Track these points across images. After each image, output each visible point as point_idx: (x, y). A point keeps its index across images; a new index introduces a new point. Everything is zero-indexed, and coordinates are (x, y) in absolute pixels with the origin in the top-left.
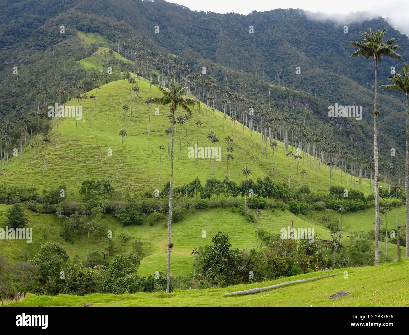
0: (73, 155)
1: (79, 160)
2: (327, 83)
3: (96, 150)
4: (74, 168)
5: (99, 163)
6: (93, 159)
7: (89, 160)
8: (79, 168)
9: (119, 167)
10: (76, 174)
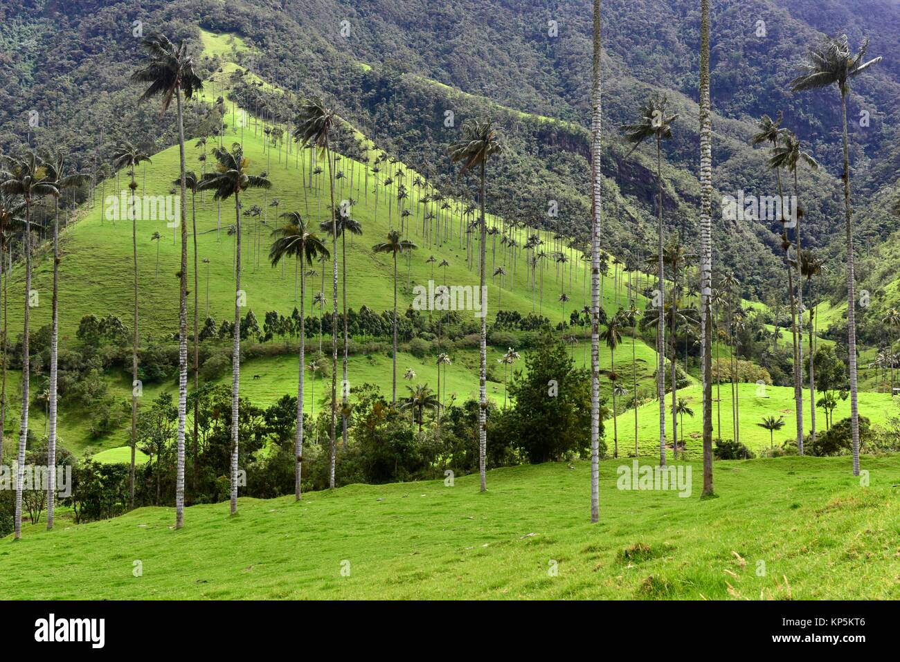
0: (83, 272)
1: (92, 279)
2: (637, 102)
3: (122, 264)
4: (80, 293)
5: (123, 283)
6: (115, 277)
7: (108, 280)
8: (89, 293)
9: (151, 291)
10: (82, 303)
